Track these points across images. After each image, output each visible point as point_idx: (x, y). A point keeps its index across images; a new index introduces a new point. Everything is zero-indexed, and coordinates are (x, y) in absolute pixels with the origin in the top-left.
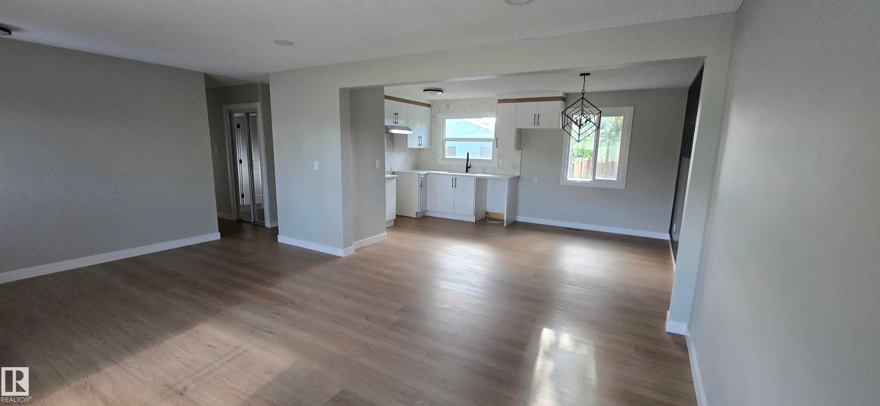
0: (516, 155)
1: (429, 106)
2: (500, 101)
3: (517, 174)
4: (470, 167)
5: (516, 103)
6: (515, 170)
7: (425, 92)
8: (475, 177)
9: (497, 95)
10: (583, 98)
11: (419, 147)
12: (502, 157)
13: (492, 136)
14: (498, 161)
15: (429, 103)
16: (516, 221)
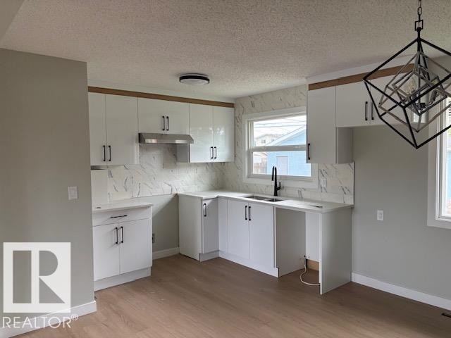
0: (346, 171)
1: (230, 105)
2: (313, 87)
3: (350, 202)
4: (279, 188)
5: (334, 87)
6: (345, 196)
7: (182, 81)
8: (273, 206)
9: (307, 78)
10: (419, 40)
11: (212, 161)
12: (324, 173)
13: (304, 142)
14: (319, 180)
15: (232, 102)
16: (351, 283)
